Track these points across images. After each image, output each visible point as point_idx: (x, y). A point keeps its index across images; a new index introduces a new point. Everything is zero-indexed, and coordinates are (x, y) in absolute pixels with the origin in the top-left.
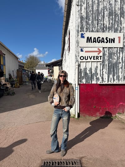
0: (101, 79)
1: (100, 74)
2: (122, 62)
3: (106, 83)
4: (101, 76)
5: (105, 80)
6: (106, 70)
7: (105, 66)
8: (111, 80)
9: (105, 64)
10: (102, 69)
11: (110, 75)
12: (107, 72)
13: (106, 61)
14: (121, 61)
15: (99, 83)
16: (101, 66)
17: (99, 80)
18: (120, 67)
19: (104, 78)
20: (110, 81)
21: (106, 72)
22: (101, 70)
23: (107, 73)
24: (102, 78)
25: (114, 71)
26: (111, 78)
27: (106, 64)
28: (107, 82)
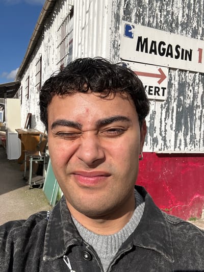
0: (161, 142)
1: (160, 129)
2: (201, 106)
3: (171, 150)
4: (161, 134)
5: (168, 144)
6: (172, 121)
7: (170, 112)
8: (180, 144)
9: (171, 107)
10: (165, 119)
11: (179, 132)
12: (174, 125)
13: (173, 101)
14: (199, 103)
15: (157, 150)
16: (162, 110)
17: (157, 144)
18: (197, 117)
19: (168, 139)
20: (178, 145)
21: (171, 126)
22: (163, 120)
23: (174, 129)
24: (164, 139)
25: (186, 123)
26: (180, 141)
27: (173, 107)
28: (172, 148)
